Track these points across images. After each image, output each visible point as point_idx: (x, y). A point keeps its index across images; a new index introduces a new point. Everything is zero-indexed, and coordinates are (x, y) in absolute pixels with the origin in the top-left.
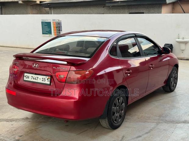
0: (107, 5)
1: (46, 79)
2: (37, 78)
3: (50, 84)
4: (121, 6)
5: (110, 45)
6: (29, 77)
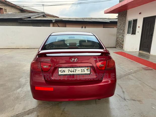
1: (85, 70)
2: (75, 71)
4: (27, 22)
6: (65, 71)
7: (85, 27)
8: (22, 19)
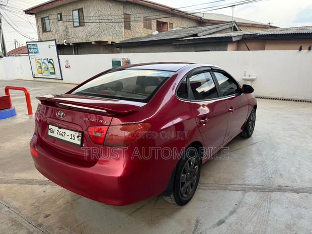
0: (174, 44)
1: (76, 137)
2: (64, 134)
3: (81, 145)
4: (187, 44)
5: (177, 82)
6: (55, 132)
7: (310, 49)
8: (179, 38)
